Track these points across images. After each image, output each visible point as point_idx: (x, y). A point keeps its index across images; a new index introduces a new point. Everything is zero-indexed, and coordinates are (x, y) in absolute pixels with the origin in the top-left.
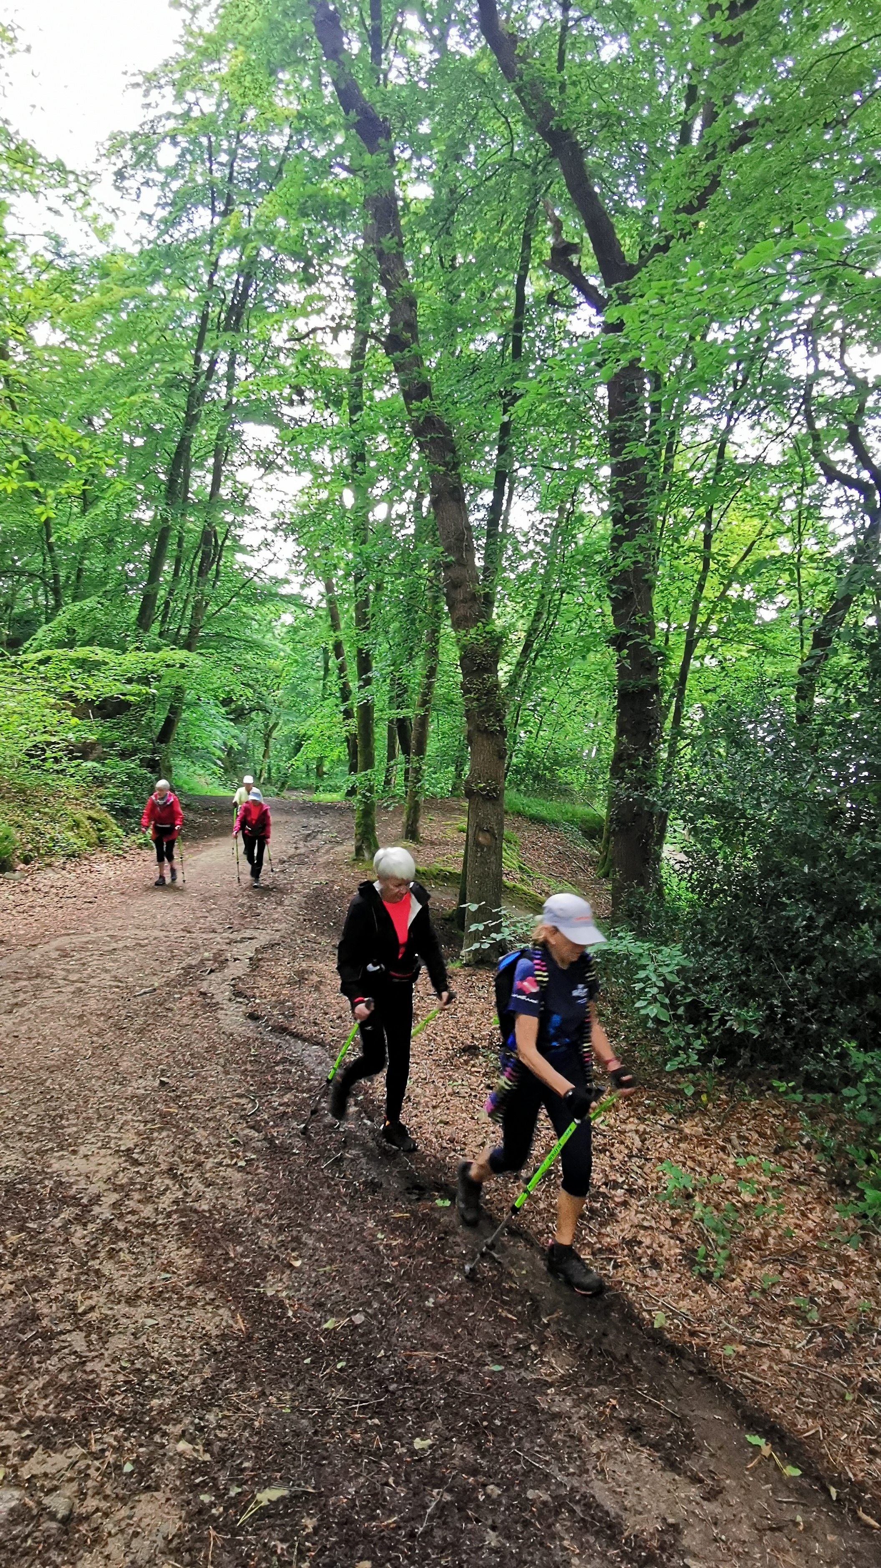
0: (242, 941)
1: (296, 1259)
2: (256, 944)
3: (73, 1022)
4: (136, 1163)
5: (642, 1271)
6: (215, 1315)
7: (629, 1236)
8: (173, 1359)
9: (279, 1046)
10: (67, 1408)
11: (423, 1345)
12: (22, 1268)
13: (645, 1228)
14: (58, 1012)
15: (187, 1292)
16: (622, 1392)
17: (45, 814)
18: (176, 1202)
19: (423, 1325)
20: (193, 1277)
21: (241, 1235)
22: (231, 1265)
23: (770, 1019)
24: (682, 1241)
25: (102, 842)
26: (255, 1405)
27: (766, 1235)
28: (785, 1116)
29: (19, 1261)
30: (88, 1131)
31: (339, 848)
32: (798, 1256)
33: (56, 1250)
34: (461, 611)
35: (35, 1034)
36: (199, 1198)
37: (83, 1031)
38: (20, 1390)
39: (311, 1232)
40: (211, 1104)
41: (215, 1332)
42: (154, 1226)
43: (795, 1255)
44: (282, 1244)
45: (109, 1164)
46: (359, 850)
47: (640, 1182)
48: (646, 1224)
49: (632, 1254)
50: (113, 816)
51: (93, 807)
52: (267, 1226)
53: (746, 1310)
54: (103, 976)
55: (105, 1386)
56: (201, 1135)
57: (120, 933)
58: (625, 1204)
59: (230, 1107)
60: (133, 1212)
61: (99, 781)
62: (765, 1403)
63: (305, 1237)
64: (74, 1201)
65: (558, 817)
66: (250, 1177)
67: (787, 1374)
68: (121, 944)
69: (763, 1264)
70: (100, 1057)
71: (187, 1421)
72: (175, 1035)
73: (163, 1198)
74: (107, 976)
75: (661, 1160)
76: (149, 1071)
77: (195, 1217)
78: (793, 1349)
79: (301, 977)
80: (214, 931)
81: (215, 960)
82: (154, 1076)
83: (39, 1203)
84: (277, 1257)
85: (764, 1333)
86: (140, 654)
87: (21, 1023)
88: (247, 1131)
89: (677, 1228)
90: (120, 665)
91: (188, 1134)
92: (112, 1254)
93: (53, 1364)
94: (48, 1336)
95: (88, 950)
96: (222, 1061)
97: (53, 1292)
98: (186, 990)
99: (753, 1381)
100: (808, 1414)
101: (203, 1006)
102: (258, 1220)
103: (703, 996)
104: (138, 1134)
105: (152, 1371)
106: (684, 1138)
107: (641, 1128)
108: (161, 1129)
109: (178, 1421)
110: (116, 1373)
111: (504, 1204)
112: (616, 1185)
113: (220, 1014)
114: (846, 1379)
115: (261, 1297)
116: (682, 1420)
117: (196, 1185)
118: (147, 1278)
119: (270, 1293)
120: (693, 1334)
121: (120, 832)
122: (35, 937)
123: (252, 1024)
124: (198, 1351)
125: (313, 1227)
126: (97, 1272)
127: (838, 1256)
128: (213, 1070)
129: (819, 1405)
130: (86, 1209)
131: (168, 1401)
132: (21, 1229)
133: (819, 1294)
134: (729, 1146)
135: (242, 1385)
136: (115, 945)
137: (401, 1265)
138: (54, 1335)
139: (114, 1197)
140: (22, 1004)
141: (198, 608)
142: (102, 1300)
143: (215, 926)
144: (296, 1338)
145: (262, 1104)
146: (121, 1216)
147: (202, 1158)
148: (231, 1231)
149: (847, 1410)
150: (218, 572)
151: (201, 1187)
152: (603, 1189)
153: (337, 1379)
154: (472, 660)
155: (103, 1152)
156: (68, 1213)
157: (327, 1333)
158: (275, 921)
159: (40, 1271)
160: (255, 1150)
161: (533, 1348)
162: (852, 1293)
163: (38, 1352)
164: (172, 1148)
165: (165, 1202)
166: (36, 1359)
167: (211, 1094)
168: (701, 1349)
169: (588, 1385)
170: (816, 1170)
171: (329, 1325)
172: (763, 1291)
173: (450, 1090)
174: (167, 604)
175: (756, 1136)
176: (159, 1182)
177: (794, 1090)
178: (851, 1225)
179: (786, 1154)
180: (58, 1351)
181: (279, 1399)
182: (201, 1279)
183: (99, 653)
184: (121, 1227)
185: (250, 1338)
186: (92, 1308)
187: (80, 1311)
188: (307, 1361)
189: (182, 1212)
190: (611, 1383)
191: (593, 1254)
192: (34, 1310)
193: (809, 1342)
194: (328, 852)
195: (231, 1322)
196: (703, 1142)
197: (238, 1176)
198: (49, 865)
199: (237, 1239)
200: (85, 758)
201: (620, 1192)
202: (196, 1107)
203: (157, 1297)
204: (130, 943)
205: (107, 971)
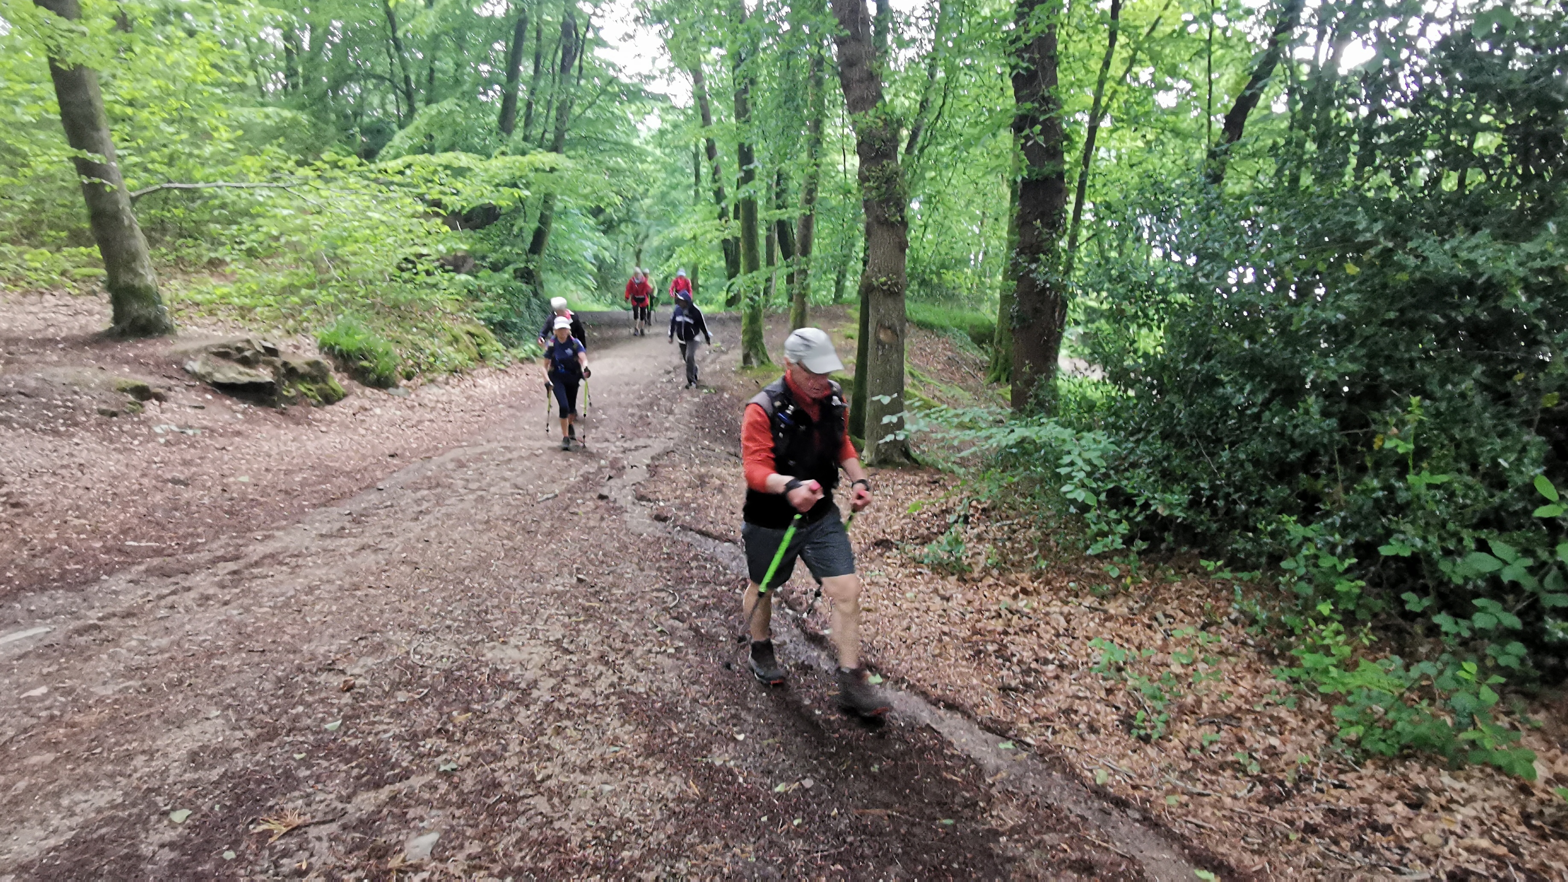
0: (637, 448)
1: (739, 733)
2: (651, 452)
3: (480, 527)
4: (567, 651)
5: (1081, 736)
6: (668, 781)
7: (1064, 707)
8: (635, 818)
9: (690, 545)
10: (543, 859)
11: (874, 803)
12: (475, 743)
13: (1079, 698)
14: (465, 518)
15: (638, 762)
16: (1072, 838)
17: (423, 329)
18: (612, 685)
19: (871, 788)
20: (640, 750)
21: (681, 714)
22: (676, 739)
23: (1194, 504)
24: (1118, 708)
25: (482, 358)
26: (723, 855)
27: (1199, 702)
28: (1209, 596)
29: (470, 737)
30: (515, 625)
31: (724, 358)
32: (1233, 718)
33: (504, 728)
34: (857, 93)
35: (444, 538)
36: (634, 681)
37: (493, 534)
38: (495, 845)
39: (749, 710)
40: (632, 598)
41: (671, 796)
42: (594, 706)
43: (1230, 717)
44: (723, 720)
45: (540, 653)
46: (746, 359)
47: (1070, 658)
48: (1081, 694)
49: (1070, 722)
50: (493, 331)
51: (470, 321)
52: (704, 705)
53: (1186, 766)
54: (503, 484)
55: (575, 842)
56: (625, 625)
57: (513, 444)
58: (1057, 677)
59: (650, 600)
60: (572, 695)
61: (474, 295)
62: (1211, 845)
63: (743, 714)
64: (512, 685)
65: (946, 322)
66: (680, 663)
67: (1231, 819)
68: (515, 454)
69: (1199, 725)
70: (514, 558)
71: (659, 868)
72: (585, 537)
73: (599, 682)
74: (508, 484)
75: (1089, 639)
76: (565, 569)
77: (634, 699)
78: (1235, 797)
79: (702, 481)
80: (607, 440)
81: (612, 468)
82: (571, 575)
83: (480, 687)
84: (719, 732)
85: (1205, 785)
86: (507, 159)
87: (430, 528)
88: (671, 622)
89: (1111, 697)
90: (486, 170)
91: (613, 625)
92: (559, 731)
93: (521, 822)
94: (513, 800)
95: (483, 460)
96: (636, 560)
97: (509, 764)
98: (588, 496)
99: (1197, 826)
100: (1253, 852)
101: (608, 510)
102: (695, 701)
103: (1124, 482)
104: (564, 625)
105: (618, 828)
106: (1109, 618)
107: (1066, 609)
108: (585, 622)
109: (649, 869)
110: (583, 831)
111: (937, 681)
112: (1046, 662)
113: (626, 517)
114: (1291, 822)
115: (710, 767)
116: (1132, 860)
117: (629, 671)
118: (597, 752)
119: (718, 763)
120: (1135, 787)
121: (500, 346)
122: (428, 450)
123: (660, 525)
124: (658, 813)
125: (750, 705)
126: (548, 746)
127: (1271, 717)
128: (629, 570)
129: (1264, 844)
130: (526, 692)
131: (637, 853)
132: (467, 710)
133: (1256, 750)
134: (1155, 624)
135: (705, 838)
136: (509, 456)
137: (842, 737)
138: (517, 800)
139: (552, 682)
140: (427, 512)
141: (563, 110)
142: (557, 770)
143: (607, 435)
144: (750, 800)
145: (682, 598)
146: (561, 699)
147: (631, 647)
148: (671, 710)
149: (1292, 848)
150: (581, 68)
151: (635, 673)
152: (1034, 665)
153: (797, 834)
154: (871, 146)
155: (532, 642)
156: (508, 696)
157: (779, 796)
158: (667, 429)
159: (492, 745)
160: (682, 639)
161: (981, 804)
162: (1289, 748)
163: (506, 813)
164: (599, 638)
165: (602, 685)
166: (504, 819)
167: (629, 588)
168: (1144, 801)
169: (1037, 833)
170: (1244, 643)
171: (780, 788)
172: (1202, 749)
173: (868, 580)
174: (529, 105)
175: (1181, 614)
176: (592, 669)
177: (1220, 569)
178: (1283, 690)
179: (1213, 629)
180: (524, 813)
181: (743, 851)
182: (649, 751)
183: (463, 159)
184: (563, 708)
185: (705, 800)
186: (549, 777)
187: (539, 778)
188: (764, 819)
189: (620, 696)
190: (1061, 831)
191: (1031, 722)
192: (494, 779)
193: (1250, 791)
194: (713, 362)
195: (684, 787)
196: (1129, 621)
197: (668, 662)
198: (432, 381)
199: (678, 717)
200: (457, 270)
201: (1051, 667)
202: (617, 601)
203: (609, 767)
204: (524, 453)
205: (505, 480)
